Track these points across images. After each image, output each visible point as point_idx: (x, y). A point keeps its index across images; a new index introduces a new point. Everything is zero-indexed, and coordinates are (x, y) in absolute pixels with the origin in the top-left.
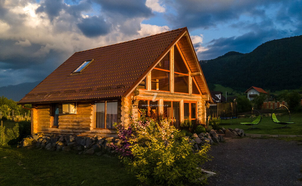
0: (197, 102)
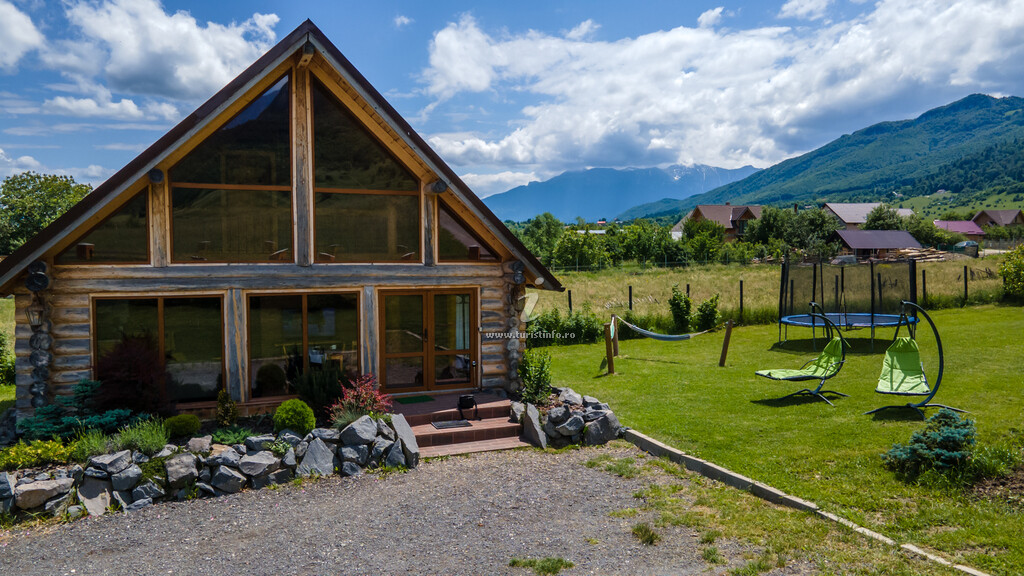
0: (474, 290)
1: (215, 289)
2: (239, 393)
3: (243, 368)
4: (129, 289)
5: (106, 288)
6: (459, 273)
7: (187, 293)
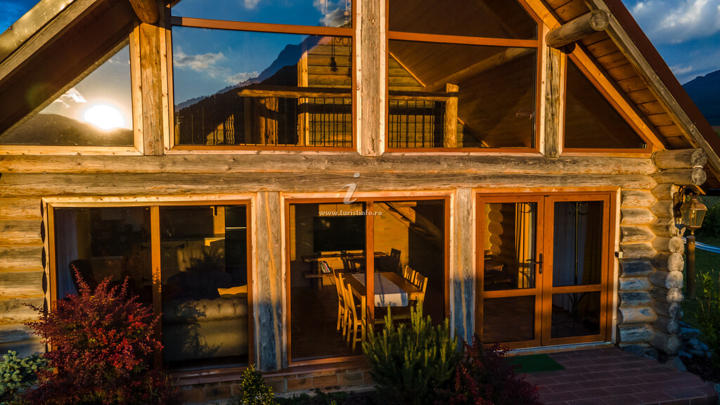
0: (611, 194)
1: (238, 191)
2: (274, 355)
3: (280, 317)
4: (103, 190)
5: (69, 188)
6: (594, 170)
7: (195, 198)
